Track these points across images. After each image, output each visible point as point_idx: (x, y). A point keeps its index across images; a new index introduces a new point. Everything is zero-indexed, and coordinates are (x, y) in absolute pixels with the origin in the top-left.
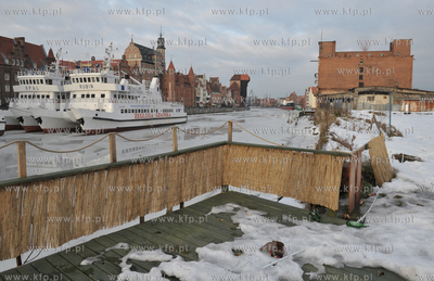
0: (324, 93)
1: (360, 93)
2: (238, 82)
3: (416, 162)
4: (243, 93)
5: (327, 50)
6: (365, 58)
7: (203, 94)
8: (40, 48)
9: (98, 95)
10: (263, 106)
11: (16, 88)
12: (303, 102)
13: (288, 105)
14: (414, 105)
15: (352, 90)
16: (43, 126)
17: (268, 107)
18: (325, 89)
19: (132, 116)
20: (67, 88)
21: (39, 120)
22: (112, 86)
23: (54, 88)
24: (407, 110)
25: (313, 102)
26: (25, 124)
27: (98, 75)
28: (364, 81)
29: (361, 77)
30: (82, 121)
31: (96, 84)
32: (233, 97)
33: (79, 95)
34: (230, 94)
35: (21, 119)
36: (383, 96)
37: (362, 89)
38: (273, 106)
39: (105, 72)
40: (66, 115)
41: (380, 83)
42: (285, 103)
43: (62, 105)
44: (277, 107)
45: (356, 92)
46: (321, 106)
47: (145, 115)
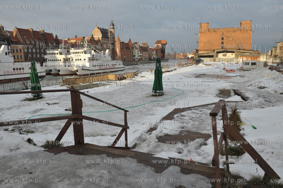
2: (160, 45)
5: (204, 28)
7: (137, 54)
8: (51, 35)
9: (83, 60)
11: (46, 57)
14: (245, 59)
16: (60, 73)
19: (97, 68)
20: (69, 56)
21: (59, 71)
22: (89, 56)
23: (63, 56)
24: (241, 61)
26: (52, 72)
27: (82, 50)
29: (222, 43)
30: (77, 71)
31: (81, 54)
33: (74, 60)
35: (51, 70)
39: (85, 49)
40: (70, 68)
43: (67, 64)
45: (216, 52)
47: (103, 67)
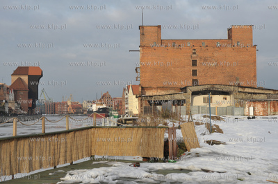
0: (149, 93)
1: (195, 93)
2: (25, 78)
3: (221, 145)
4: (33, 93)
5: (150, 36)
6: (197, 48)
10: (62, 114)
12: (120, 106)
13: (99, 111)
14: (259, 107)
15: (184, 89)
17: (69, 114)
18: (150, 88)
24: (251, 114)
25: (134, 106)
28: (199, 77)
29: (194, 73)
32: (16, 99)
34: (11, 96)
36: (222, 96)
37: (196, 89)
38: (77, 113)
41: (217, 80)
42: (94, 108)
44: (82, 114)
45: (189, 91)
46: (145, 111)
